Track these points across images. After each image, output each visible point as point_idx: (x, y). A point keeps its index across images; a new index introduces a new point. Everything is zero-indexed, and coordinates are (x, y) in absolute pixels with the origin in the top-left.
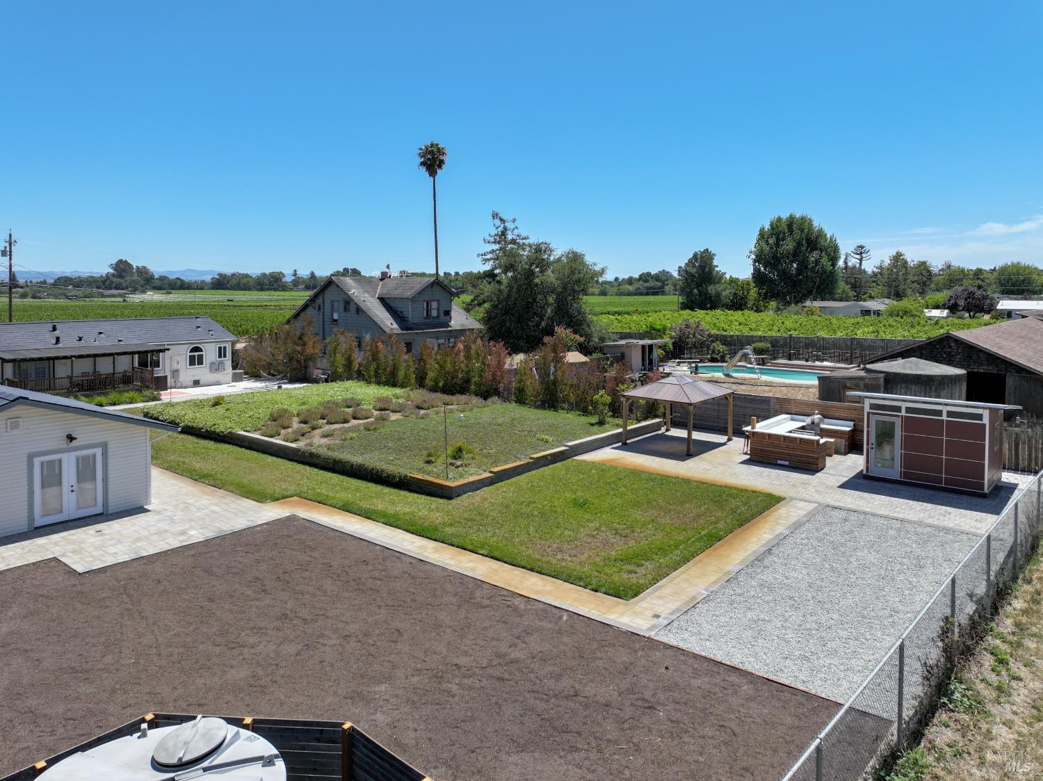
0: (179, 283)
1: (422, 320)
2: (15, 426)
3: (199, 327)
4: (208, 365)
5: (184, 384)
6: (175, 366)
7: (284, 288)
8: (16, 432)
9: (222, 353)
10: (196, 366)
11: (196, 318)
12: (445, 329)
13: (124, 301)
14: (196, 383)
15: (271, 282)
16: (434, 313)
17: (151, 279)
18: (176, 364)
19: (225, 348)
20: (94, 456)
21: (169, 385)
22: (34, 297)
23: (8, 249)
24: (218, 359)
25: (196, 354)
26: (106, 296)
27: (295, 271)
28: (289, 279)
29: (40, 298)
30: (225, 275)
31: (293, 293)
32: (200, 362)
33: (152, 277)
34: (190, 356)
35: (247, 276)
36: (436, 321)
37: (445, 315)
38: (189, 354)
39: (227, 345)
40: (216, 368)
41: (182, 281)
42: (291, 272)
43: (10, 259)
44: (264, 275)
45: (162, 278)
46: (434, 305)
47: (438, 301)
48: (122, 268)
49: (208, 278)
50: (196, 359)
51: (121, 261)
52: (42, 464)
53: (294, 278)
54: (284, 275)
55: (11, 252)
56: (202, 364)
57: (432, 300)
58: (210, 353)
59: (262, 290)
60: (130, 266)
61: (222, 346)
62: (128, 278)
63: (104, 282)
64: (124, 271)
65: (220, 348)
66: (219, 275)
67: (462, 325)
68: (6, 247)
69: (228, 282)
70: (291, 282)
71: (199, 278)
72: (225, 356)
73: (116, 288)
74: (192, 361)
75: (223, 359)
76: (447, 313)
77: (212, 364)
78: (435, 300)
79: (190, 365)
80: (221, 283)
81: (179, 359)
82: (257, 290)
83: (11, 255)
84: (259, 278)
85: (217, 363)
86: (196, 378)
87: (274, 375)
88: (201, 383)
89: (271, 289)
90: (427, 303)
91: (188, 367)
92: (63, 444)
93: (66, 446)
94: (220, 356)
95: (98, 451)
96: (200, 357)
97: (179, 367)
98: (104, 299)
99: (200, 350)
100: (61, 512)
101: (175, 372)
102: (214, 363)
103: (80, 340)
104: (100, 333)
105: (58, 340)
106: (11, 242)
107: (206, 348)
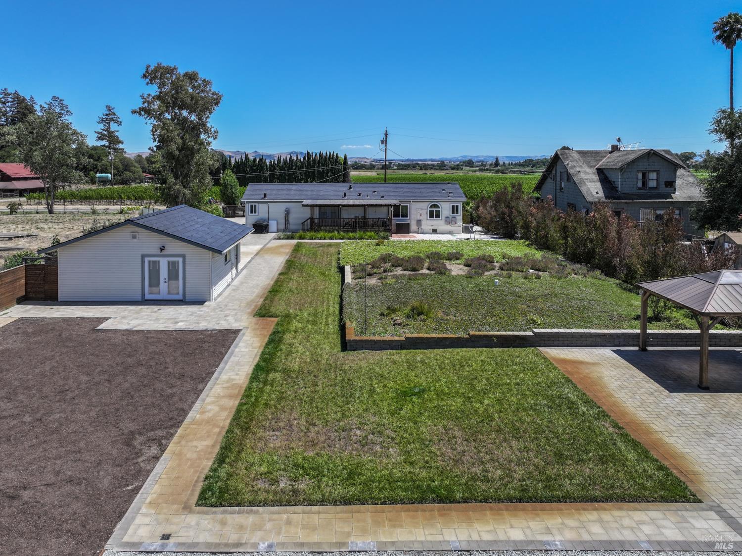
1: (634, 191)
2: (134, 237)
3: (444, 190)
4: (443, 218)
5: (425, 231)
6: (419, 218)
8: (135, 240)
9: (455, 210)
10: (435, 219)
12: (664, 200)
14: (434, 231)
16: (652, 184)
18: (419, 216)
19: (457, 206)
20: (178, 262)
21: (411, 230)
24: (451, 215)
25: (435, 209)
32: (438, 216)
34: (430, 211)
36: (656, 192)
37: (666, 186)
38: (429, 209)
39: (459, 205)
40: (449, 221)
46: (653, 176)
47: (658, 172)
50: (434, 214)
52: (149, 262)
55: (386, 141)
56: (439, 217)
57: (649, 171)
58: (445, 209)
61: (455, 205)
65: (453, 206)
67: (689, 197)
68: (384, 138)
72: (457, 213)
74: (431, 216)
75: (455, 215)
76: (671, 184)
77: (447, 218)
78: (653, 171)
79: (430, 217)
81: (421, 212)
85: (451, 217)
86: (434, 228)
88: (438, 231)
90: (644, 175)
91: (428, 218)
92: (158, 252)
93: (159, 253)
94: (453, 213)
95: (180, 260)
96: (438, 212)
97: (421, 218)
99: (438, 207)
100: (159, 294)
101: (419, 222)
103: (360, 195)
104: (375, 192)
105: (345, 194)
106: (386, 135)
107: (443, 206)
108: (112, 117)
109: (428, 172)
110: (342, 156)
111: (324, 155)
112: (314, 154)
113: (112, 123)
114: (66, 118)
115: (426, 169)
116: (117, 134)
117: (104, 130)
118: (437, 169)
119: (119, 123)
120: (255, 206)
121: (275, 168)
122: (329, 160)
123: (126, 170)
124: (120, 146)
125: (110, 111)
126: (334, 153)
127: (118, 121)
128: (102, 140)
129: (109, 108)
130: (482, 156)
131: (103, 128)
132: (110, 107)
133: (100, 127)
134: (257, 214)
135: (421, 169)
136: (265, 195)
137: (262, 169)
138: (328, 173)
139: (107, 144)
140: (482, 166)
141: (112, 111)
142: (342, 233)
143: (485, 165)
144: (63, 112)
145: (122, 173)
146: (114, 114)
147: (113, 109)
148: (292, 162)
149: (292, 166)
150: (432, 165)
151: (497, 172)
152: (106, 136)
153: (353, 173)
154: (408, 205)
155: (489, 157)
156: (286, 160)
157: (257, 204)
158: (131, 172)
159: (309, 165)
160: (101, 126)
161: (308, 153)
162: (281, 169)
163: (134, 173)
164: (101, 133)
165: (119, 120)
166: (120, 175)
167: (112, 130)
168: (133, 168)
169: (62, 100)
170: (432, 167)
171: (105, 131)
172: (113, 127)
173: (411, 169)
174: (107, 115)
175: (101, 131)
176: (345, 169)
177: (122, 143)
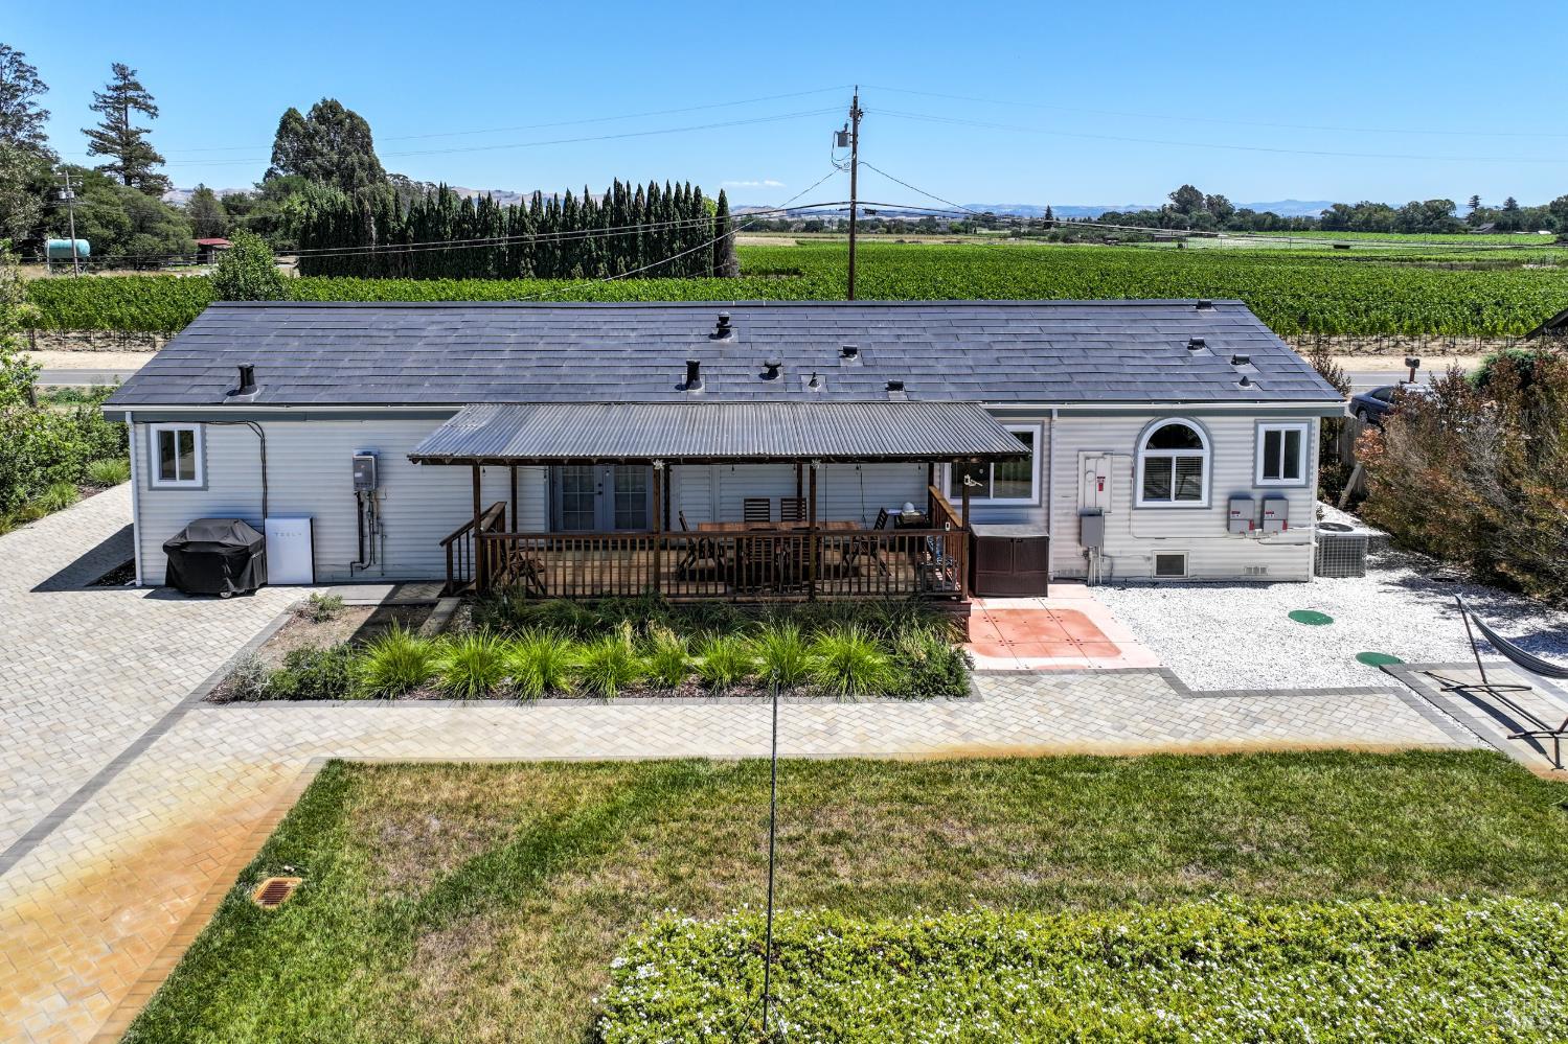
0: (1269, 219)
3: (1201, 344)
4: (1220, 501)
5: (1122, 569)
6: (1091, 498)
7: (1453, 228)
9: (1279, 455)
10: (1174, 503)
11: (1201, 305)
13: (1180, 246)
14: (1170, 571)
15: (1428, 218)
17: (1227, 214)
18: (1092, 488)
19: (1293, 437)
21: (1053, 568)
22: (1065, 240)
23: (850, 130)
24: (1261, 480)
25: (1174, 454)
26: (1158, 240)
27: (1476, 198)
28: (1462, 212)
29: (1072, 241)
30: (1346, 206)
31: (1468, 237)
32: (1190, 489)
33: (1229, 211)
34: (1148, 460)
35: (1384, 208)
38: (1144, 453)
39: (1303, 428)
40: (1251, 513)
41: (1274, 217)
42: (1467, 201)
43: (854, 151)
44: (1415, 206)
45: (1245, 213)
48: (1187, 198)
49: (1317, 214)
50: (1173, 474)
51: (1185, 188)
53: (1472, 210)
54: (1453, 206)
55: (855, 135)
56: (1196, 495)
58: (1231, 451)
59: (1410, 231)
60: (1198, 195)
61: (1283, 427)
62: (1194, 213)
63: (1161, 219)
64: (1190, 202)
65: (1272, 438)
66: (1335, 206)
68: (846, 126)
69: (1350, 218)
70: (1468, 218)
71: (1302, 214)
72: (1291, 472)
73: (1176, 227)
74: (1156, 489)
75: (1282, 481)
77: (1237, 497)
79: (1148, 496)
80: (1338, 220)
81: (1102, 467)
82: (1401, 232)
83: (855, 143)
84: (1405, 211)
85: (1257, 495)
86: (1169, 548)
87: (1515, 588)
88: (1191, 568)
89: (1428, 231)
91: (1140, 503)
94: (1271, 471)
96: (1192, 467)
97: (1103, 500)
98: (1154, 244)
99: (1193, 441)
101: (1090, 520)
102: (1244, 497)
103: (772, 372)
104: (849, 352)
105: (693, 369)
106: (856, 114)
107: (1217, 435)
108: (130, 93)
109: (908, 238)
110: (711, 195)
111: (663, 190)
112: (634, 191)
113: (131, 111)
114: (32, 99)
115: (899, 232)
116: (144, 137)
117: (108, 127)
118: (922, 233)
119: (152, 112)
120: (187, 436)
121: (524, 229)
122: (676, 205)
123: (142, 229)
124: (155, 169)
125: (125, 78)
126: (688, 184)
127: (149, 107)
128: (105, 152)
129: (121, 71)
130: (1010, 206)
131: (105, 122)
132: (123, 68)
133: (99, 120)
134: (198, 482)
135: (889, 232)
136: (247, 377)
137: (487, 229)
138: (672, 242)
139: (120, 164)
140: (1013, 225)
141: (131, 78)
142: (667, 640)
143: (1020, 225)
144: (23, 83)
145: (131, 235)
146: (137, 87)
147: (132, 74)
148: (573, 211)
149: (574, 221)
150: (910, 224)
151: (1054, 238)
152: (114, 142)
153: (742, 240)
154: (1036, 430)
155: (1023, 207)
156: (556, 205)
157: (196, 428)
158: (157, 235)
159: (619, 219)
160: (101, 118)
161: (617, 185)
162: (543, 227)
163: (167, 237)
164: (101, 136)
165: (150, 102)
166: (124, 244)
167: (132, 127)
168: (163, 225)
169: (19, 54)
170: (911, 228)
171: (113, 129)
172: (136, 119)
173: (868, 232)
174: (117, 88)
175: (101, 130)
176: (720, 230)
177: (163, 162)
